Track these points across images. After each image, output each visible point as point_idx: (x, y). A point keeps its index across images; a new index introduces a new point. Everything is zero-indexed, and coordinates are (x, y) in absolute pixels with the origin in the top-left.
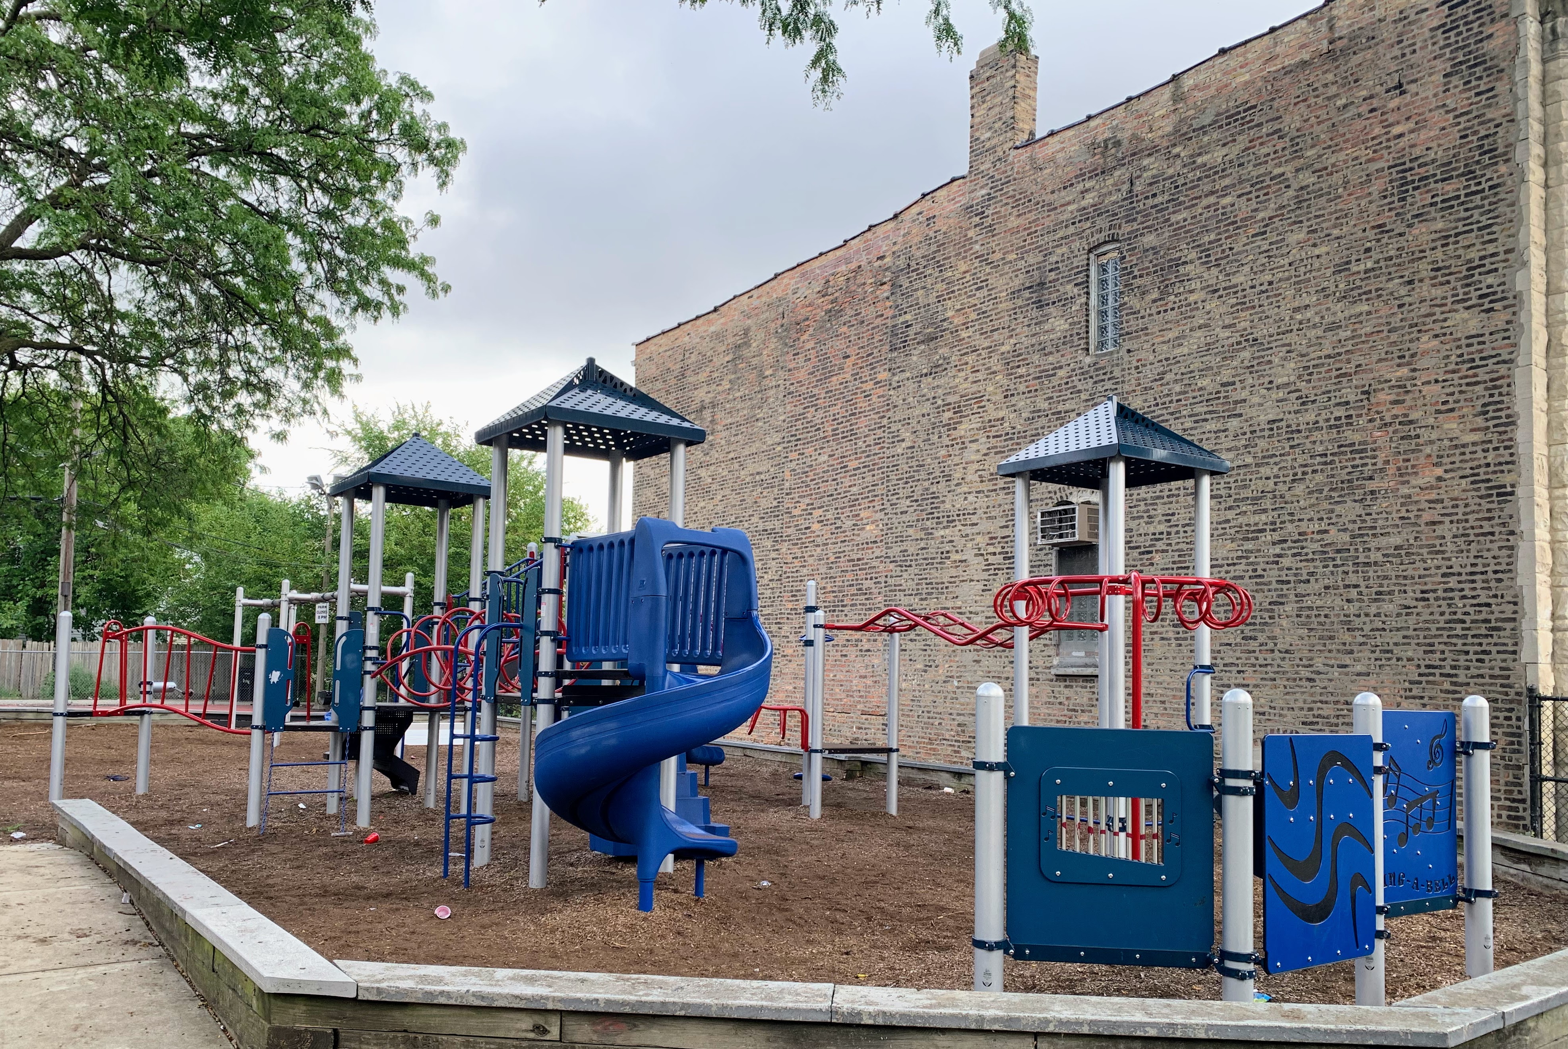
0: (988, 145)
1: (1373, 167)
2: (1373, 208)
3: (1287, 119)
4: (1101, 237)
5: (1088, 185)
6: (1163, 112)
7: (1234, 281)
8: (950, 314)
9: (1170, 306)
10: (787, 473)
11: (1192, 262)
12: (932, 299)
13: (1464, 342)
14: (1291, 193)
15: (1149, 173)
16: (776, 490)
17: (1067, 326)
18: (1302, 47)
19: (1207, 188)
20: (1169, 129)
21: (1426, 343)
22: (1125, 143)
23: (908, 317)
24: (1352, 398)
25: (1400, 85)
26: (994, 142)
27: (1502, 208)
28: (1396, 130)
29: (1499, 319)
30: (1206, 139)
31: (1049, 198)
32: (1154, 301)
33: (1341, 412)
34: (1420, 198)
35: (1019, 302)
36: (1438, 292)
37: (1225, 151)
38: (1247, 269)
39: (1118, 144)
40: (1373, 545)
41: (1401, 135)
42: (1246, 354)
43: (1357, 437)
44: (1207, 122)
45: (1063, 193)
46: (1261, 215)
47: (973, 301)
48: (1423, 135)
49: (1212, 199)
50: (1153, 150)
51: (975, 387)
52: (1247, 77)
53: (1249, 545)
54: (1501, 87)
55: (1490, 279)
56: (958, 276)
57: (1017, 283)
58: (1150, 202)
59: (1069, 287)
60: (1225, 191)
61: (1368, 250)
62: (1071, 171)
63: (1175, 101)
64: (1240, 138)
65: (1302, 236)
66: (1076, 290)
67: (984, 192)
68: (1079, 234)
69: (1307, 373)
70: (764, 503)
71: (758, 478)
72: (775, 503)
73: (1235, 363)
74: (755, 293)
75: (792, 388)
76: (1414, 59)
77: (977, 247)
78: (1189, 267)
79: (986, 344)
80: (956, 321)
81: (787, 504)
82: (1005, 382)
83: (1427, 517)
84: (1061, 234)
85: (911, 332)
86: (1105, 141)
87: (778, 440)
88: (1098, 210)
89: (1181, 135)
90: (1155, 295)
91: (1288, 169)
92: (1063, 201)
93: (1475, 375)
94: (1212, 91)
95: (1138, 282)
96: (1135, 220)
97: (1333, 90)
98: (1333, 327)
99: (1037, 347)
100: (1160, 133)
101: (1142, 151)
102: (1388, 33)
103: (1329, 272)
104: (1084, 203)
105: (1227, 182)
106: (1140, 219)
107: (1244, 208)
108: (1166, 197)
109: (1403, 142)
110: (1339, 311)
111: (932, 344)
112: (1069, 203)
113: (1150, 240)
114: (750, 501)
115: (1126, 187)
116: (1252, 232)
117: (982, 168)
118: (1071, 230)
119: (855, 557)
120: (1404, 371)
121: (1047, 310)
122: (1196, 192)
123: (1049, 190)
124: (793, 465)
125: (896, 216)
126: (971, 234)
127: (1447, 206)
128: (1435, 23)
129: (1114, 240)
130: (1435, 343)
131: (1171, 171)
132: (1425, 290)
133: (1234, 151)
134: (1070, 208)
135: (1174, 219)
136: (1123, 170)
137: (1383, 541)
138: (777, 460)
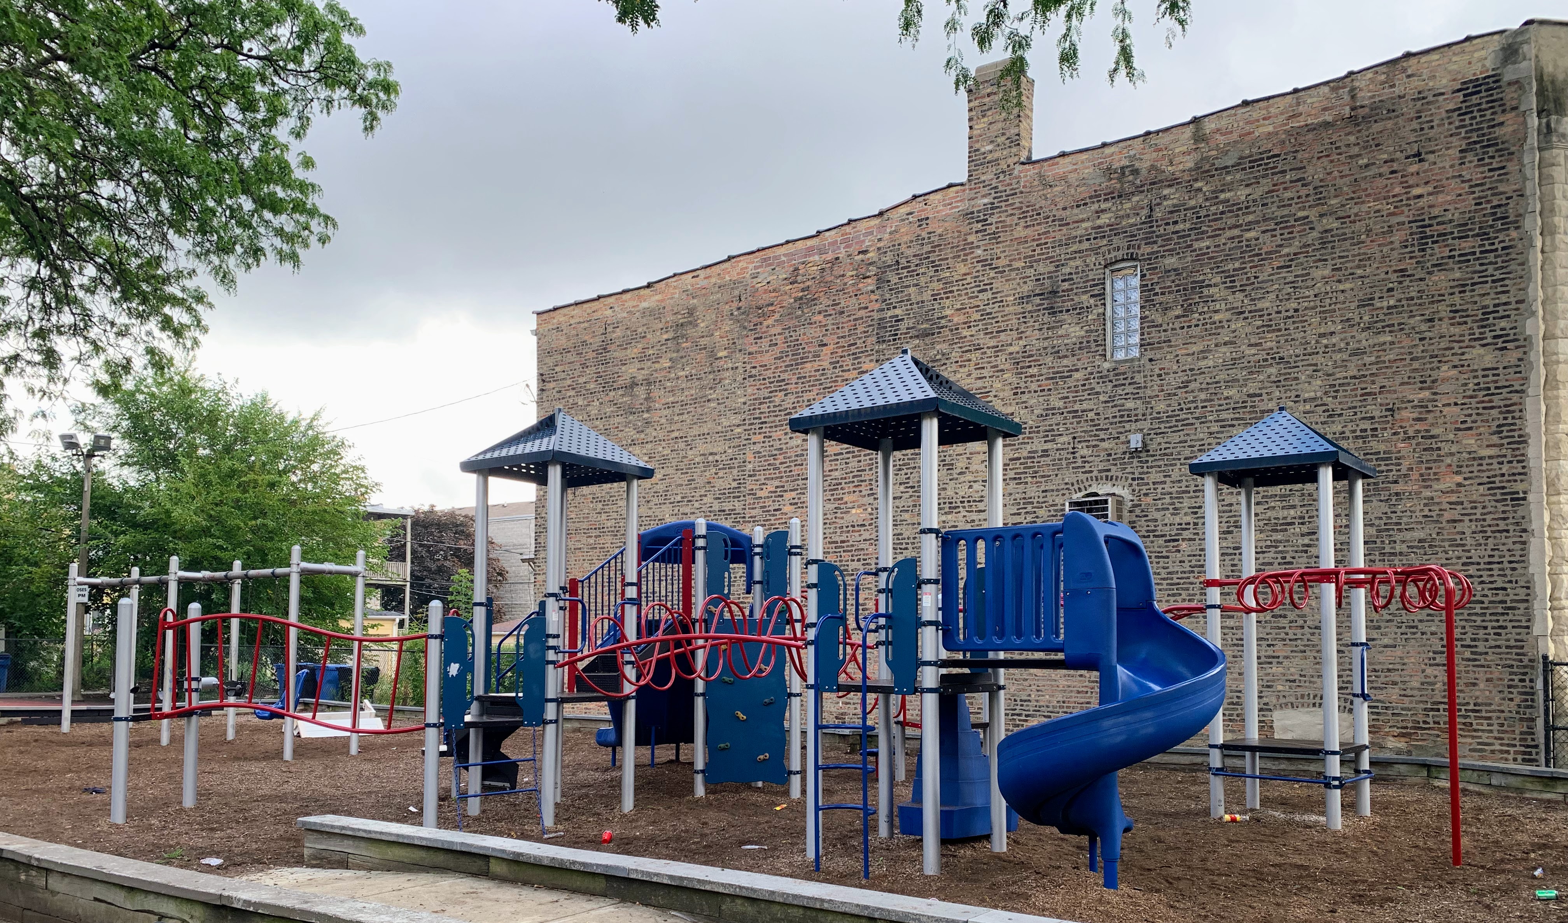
0: (990, 157)
1: (1394, 220)
2: (1395, 254)
3: (1310, 170)
4: (1119, 255)
5: (1104, 206)
6: (1184, 149)
7: (1260, 305)
8: (948, 312)
9: (1194, 322)
10: (750, 457)
11: (1215, 285)
12: (927, 296)
13: (1480, 373)
14: (1315, 234)
15: (1170, 202)
16: (735, 472)
17: (1083, 333)
18: (1325, 109)
19: (1233, 221)
20: (1190, 165)
21: (1445, 371)
22: (1144, 172)
23: (898, 312)
24: (1377, 414)
25: (1419, 154)
26: (996, 155)
27: (1513, 266)
28: (1416, 191)
29: (1512, 357)
30: (1229, 178)
31: (1060, 214)
32: (1177, 317)
33: (1367, 425)
34: (1439, 251)
35: (1029, 307)
36: (1456, 330)
37: (1248, 191)
38: (1272, 296)
39: (1136, 172)
40: (1398, 537)
41: (1420, 196)
42: (1273, 370)
43: (1382, 447)
44: (1230, 163)
45: (1076, 211)
46: (1286, 251)
47: (975, 302)
48: (1441, 198)
49: (1236, 232)
50: (1173, 182)
51: (980, 383)
52: (1270, 129)
53: (1279, 536)
54: (1512, 167)
55: (1503, 323)
56: (956, 278)
57: (1026, 289)
58: (1171, 228)
59: (1084, 297)
60: (1250, 225)
61: (1391, 290)
62: (1084, 192)
63: (1196, 141)
64: (1263, 181)
65: (1327, 272)
66: (1092, 301)
67: (986, 201)
68: (1096, 251)
69: (1333, 389)
70: (719, 484)
71: (711, 458)
72: (734, 484)
73: (1261, 377)
74: (702, 273)
75: (754, 372)
76: (1432, 133)
77: (979, 252)
78: (1213, 290)
79: (992, 343)
80: (956, 320)
81: (750, 484)
82: (1015, 380)
83: (1447, 516)
84: (1075, 247)
85: (903, 326)
86: (1122, 168)
87: (737, 422)
88: (1114, 230)
89: (1202, 171)
90: (1178, 311)
91: (1313, 214)
92: (1076, 218)
93: (1491, 401)
94: (1235, 136)
95: (1159, 298)
96: (1155, 242)
97: (1356, 150)
98: (1356, 353)
99: (1049, 350)
100: (1181, 167)
101: (1161, 181)
102: (1408, 109)
103: (1353, 306)
104: (1099, 222)
105: (1251, 218)
106: (1160, 242)
107: (1268, 243)
108: (1188, 225)
109: (1422, 202)
110: (1365, 340)
111: (928, 340)
112: (1083, 221)
113: (1171, 262)
114: (701, 481)
115: (1145, 212)
116: (1276, 264)
117: (983, 178)
118: (1086, 245)
119: (838, 539)
120: (1426, 394)
121: (1060, 317)
122: (1218, 224)
123: (1060, 206)
124: (757, 447)
125: (881, 214)
126: (971, 238)
127: (1464, 258)
128: (1451, 106)
129: (1132, 259)
130: (1454, 372)
131: (1192, 203)
132: (1444, 327)
133: (1258, 192)
134: (1084, 225)
135: (1196, 245)
136: (1142, 196)
137: (1408, 535)
138: (736, 442)
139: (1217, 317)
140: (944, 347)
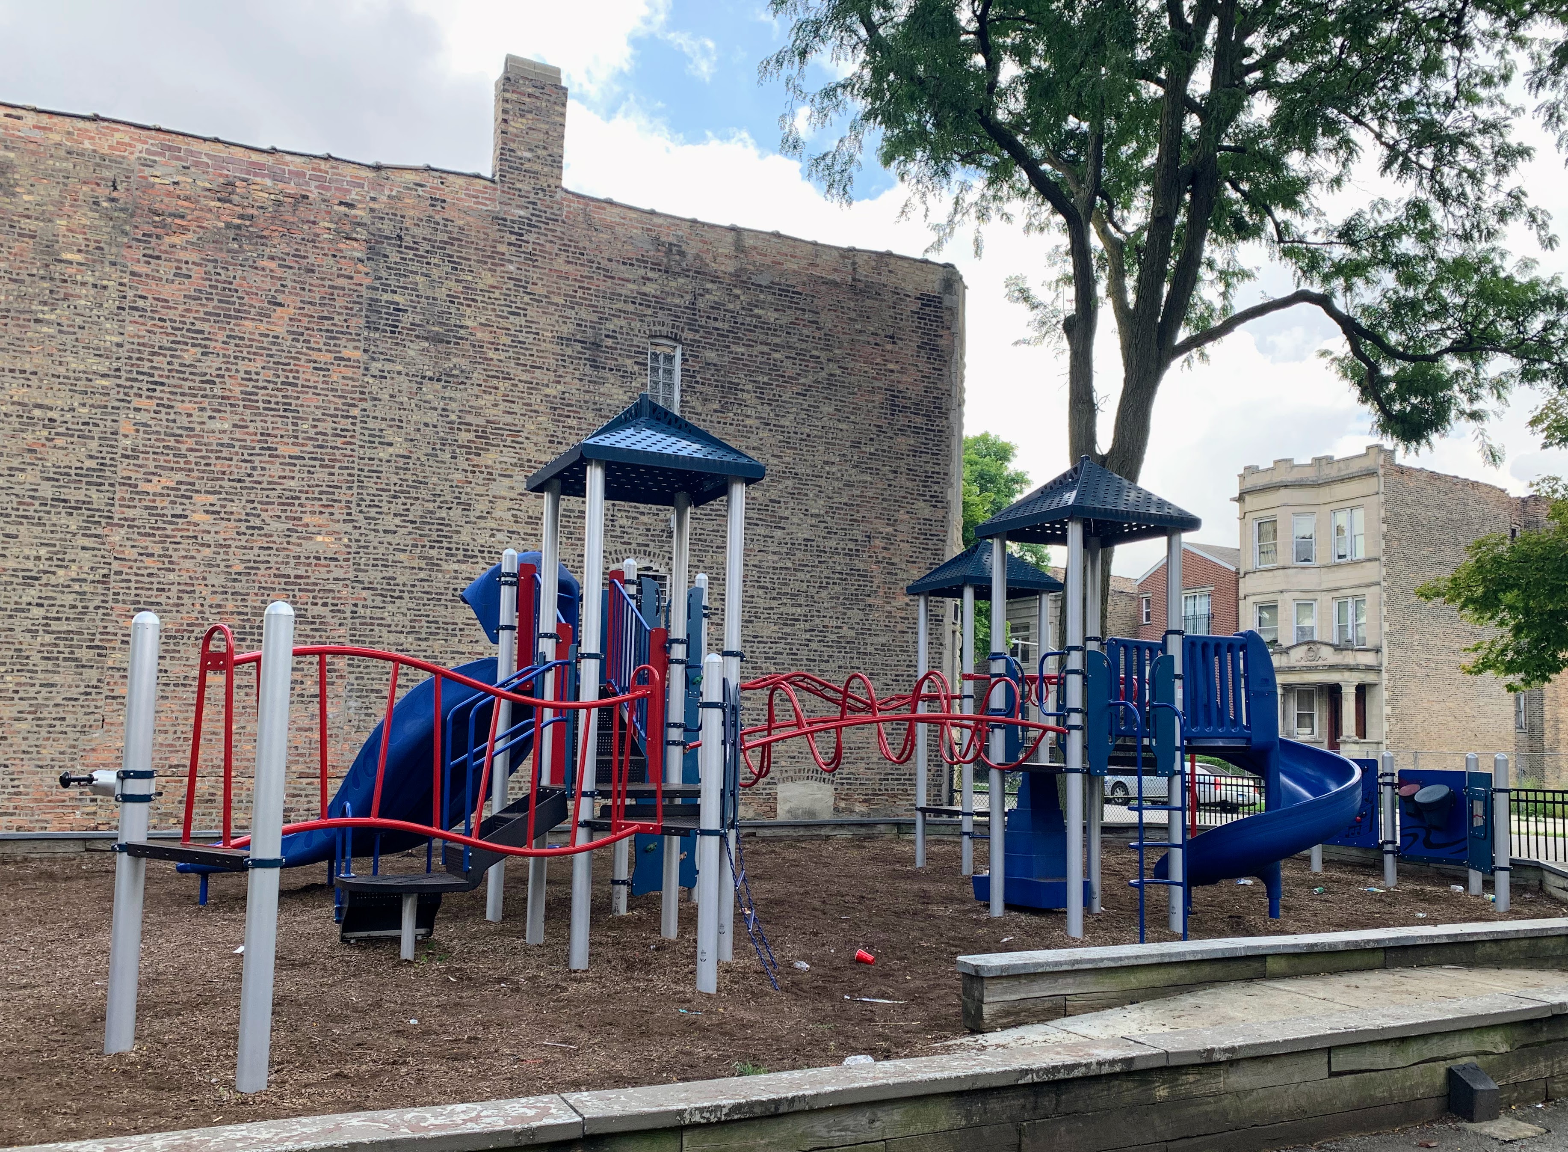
0: (527, 166)
1: (877, 384)
2: (875, 412)
3: (822, 316)
6: (726, 251)
7: (782, 423)
8: (469, 323)
10: (126, 427)
11: (748, 392)
12: (441, 293)
14: (823, 374)
16: (94, 445)
18: (835, 270)
19: (762, 337)
20: (731, 270)
21: (902, 515)
22: (690, 257)
23: (397, 298)
24: (859, 538)
25: (892, 337)
26: (537, 167)
27: (943, 447)
28: (891, 366)
29: (940, 513)
30: (762, 296)
31: (604, 263)
32: (715, 411)
33: (852, 545)
34: (902, 420)
35: (569, 351)
36: (909, 484)
37: (776, 315)
38: (791, 417)
39: (682, 254)
40: (869, 641)
41: (892, 371)
42: (789, 483)
43: (861, 566)
44: (764, 283)
45: (622, 267)
46: (802, 381)
47: (504, 323)
48: (905, 378)
49: (766, 349)
50: (715, 279)
51: (508, 419)
52: (795, 267)
53: (788, 630)
54: (945, 371)
55: (936, 487)
56: (480, 286)
57: (567, 329)
58: (712, 323)
59: (629, 362)
60: (777, 348)
61: (872, 440)
62: (629, 251)
63: (737, 249)
64: (788, 312)
65: (831, 410)
66: (636, 368)
67: (522, 213)
68: (642, 317)
69: (831, 510)
70: (54, 457)
72: (92, 463)
73: (780, 487)
75: (140, 303)
76: (902, 323)
77: (511, 268)
78: (746, 396)
80: (479, 335)
81: (123, 469)
82: (551, 427)
83: (900, 627)
84: (620, 305)
85: (406, 319)
86: (670, 244)
88: (659, 304)
89: (741, 279)
90: (716, 406)
91: (823, 356)
92: (622, 275)
94: (768, 261)
95: (699, 387)
96: (697, 331)
97: (853, 315)
98: (849, 485)
100: (723, 268)
101: (704, 273)
102: (889, 298)
103: (848, 444)
104: (644, 289)
105: (777, 340)
106: (701, 333)
107: (790, 369)
108: (726, 326)
109: (894, 376)
110: (854, 475)
112: (628, 281)
113: (711, 355)
114: (12, 445)
115: (688, 297)
116: (795, 390)
117: (518, 185)
118: (631, 308)
120: (890, 529)
121: (602, 373)
122: (751, 336)
123: (606, 255)
125: (378, 168)
126: (502, 248)
127: (917, 430)
128: (914, 309)
129: (675, 340)
130: (907, 517)
131: (731, 306)
132: (903, 480)
133: (784, 321)
134: (630, 286)
135: (734, 348)
136: (687, 280)
137: (875, 640)
138: (98, 399)
139: (748, 422)
140: (464, 363)
